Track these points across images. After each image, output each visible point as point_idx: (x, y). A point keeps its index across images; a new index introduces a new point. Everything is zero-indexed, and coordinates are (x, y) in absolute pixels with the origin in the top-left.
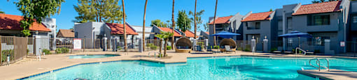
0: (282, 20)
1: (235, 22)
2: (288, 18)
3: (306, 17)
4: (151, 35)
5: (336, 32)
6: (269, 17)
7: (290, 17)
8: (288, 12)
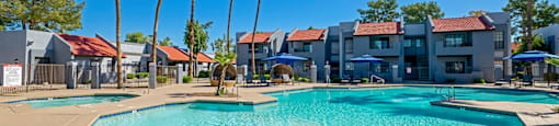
0: (338, 41)
1: (275, 41)
2: (346, 39)
3: (368, 38)
4: (142, 58)
5: (397, 57)
6: (322, 36)
7: (350, 37)
8: (346, 31)
